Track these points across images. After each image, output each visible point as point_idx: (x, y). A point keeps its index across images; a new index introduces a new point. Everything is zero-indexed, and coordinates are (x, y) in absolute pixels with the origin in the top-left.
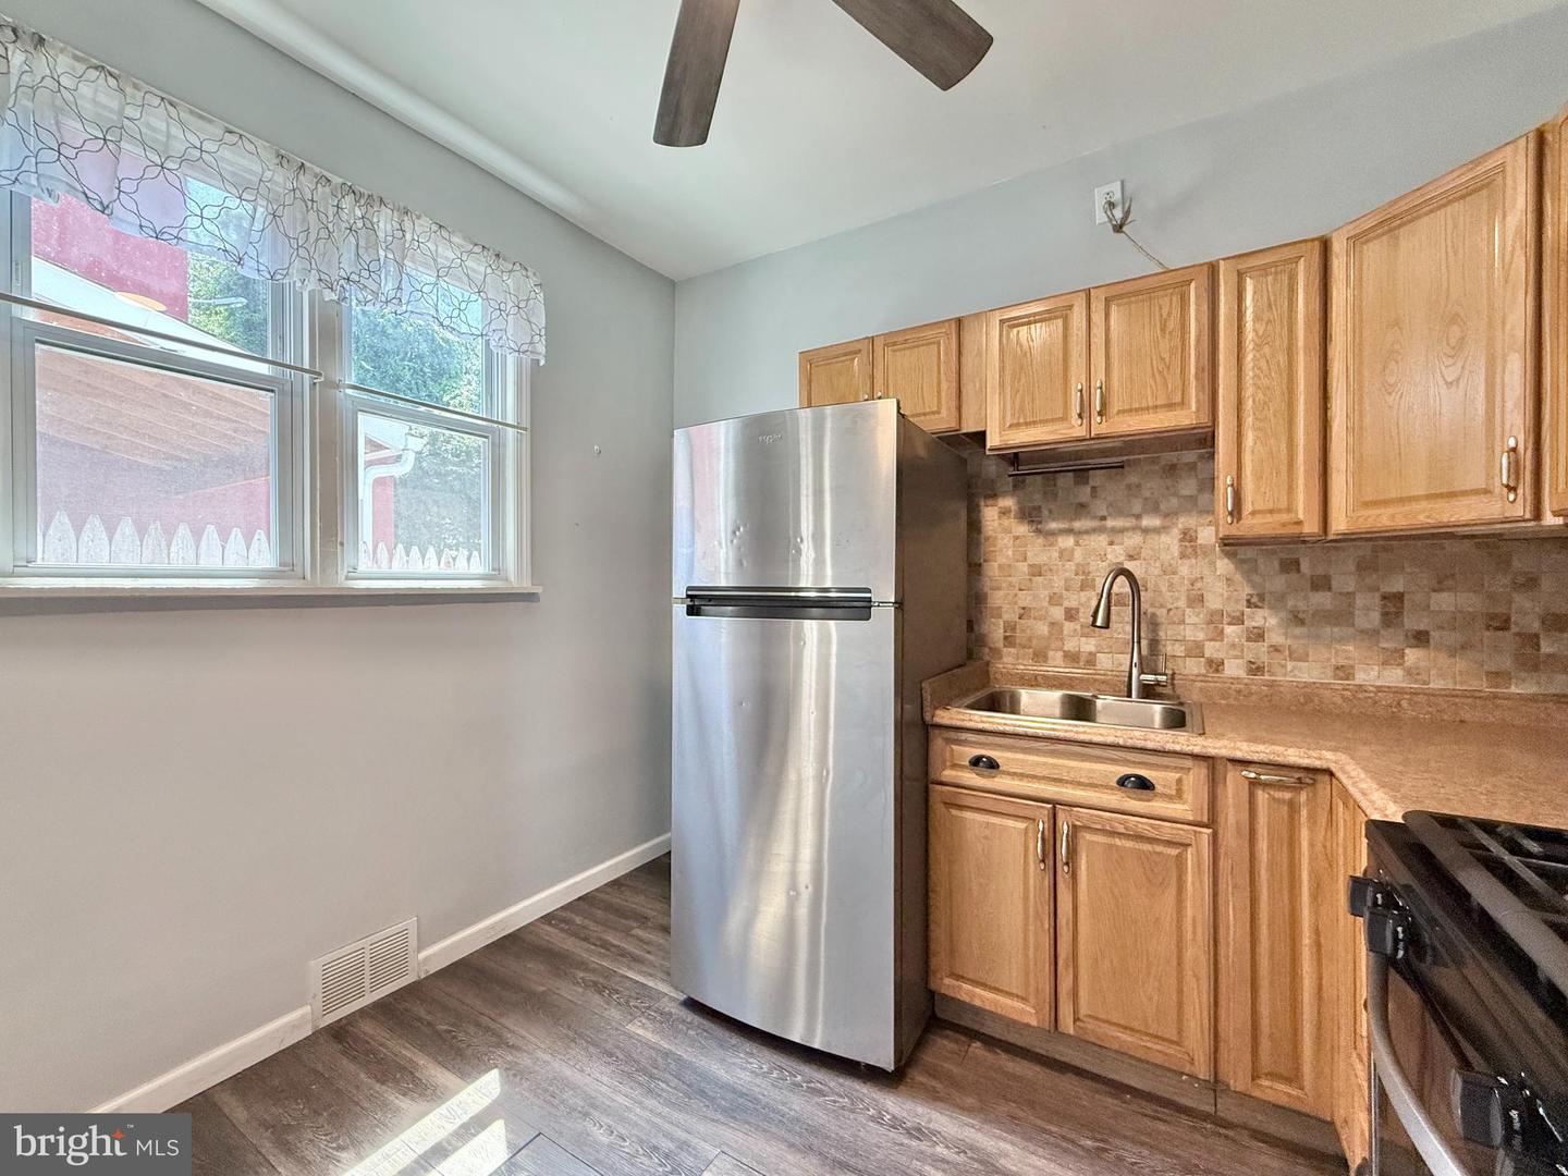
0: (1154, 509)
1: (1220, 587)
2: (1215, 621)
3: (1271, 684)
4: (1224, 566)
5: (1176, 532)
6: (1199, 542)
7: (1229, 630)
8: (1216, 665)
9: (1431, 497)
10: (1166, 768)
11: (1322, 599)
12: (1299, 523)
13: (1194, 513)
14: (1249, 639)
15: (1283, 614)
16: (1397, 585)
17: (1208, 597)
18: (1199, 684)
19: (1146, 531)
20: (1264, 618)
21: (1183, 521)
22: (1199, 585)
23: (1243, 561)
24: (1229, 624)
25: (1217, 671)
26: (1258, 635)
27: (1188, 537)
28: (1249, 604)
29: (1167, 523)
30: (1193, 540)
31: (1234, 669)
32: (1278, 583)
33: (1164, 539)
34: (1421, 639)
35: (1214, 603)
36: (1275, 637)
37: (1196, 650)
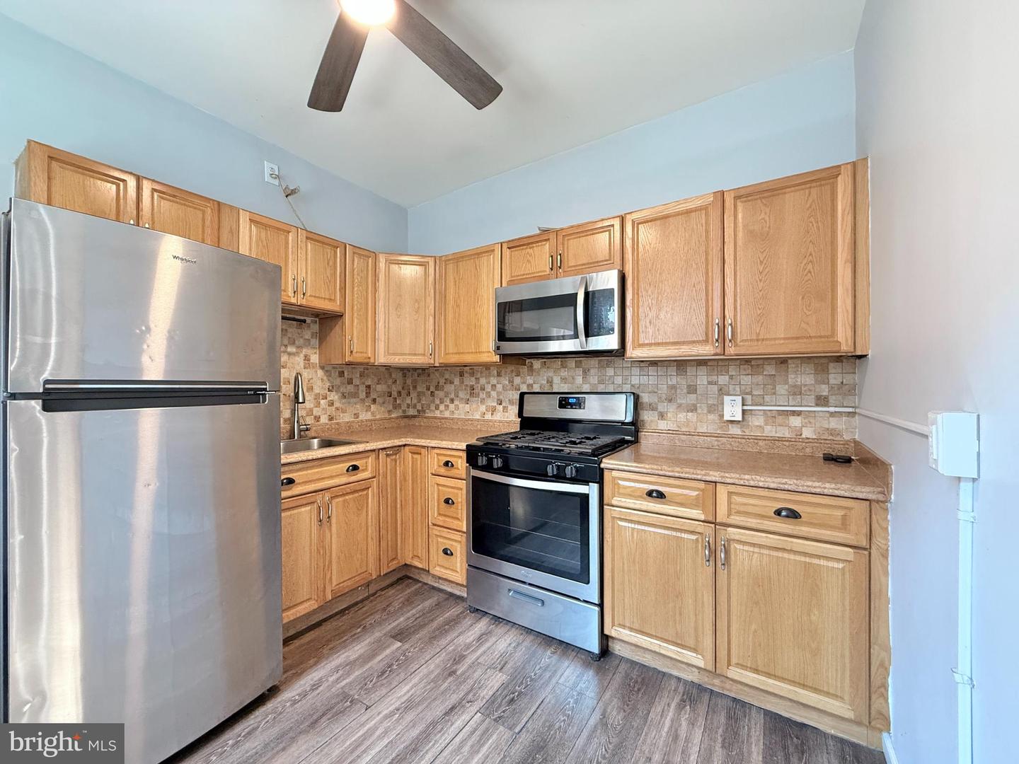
0: (293, 343)
1: (319, 383)
2: (317, 397)
3: (338, 424)
4: (320, 373)
5: (302, 355)
6: (311, 361)
7: (322, 402)
8: (317, 419)
9: (409, 354)
10: (361, 459)
11: (350, 388)
12: (369, 358)
13: (309, 348)
14: (329, 406)
15: (340, 394)
16: (369, 382)
17: (315, 387)
18: (314, 428)
19: (290, 354)
20: (334, 396)
21: (305, 351)
22: (311, 381)
23: (327, 371)
24: (323, 399)
25: (318, 421)
26: (331, 404)
27: (307, 358)
28: (329, 390)
29: (298, 350)
30: (309, 360)
31: (324, 419)
32: (338, 381)
33: (297, 358)
34: (374, 401)
35: (317, 390)
36: (337, 404)
37: (310, 412)
